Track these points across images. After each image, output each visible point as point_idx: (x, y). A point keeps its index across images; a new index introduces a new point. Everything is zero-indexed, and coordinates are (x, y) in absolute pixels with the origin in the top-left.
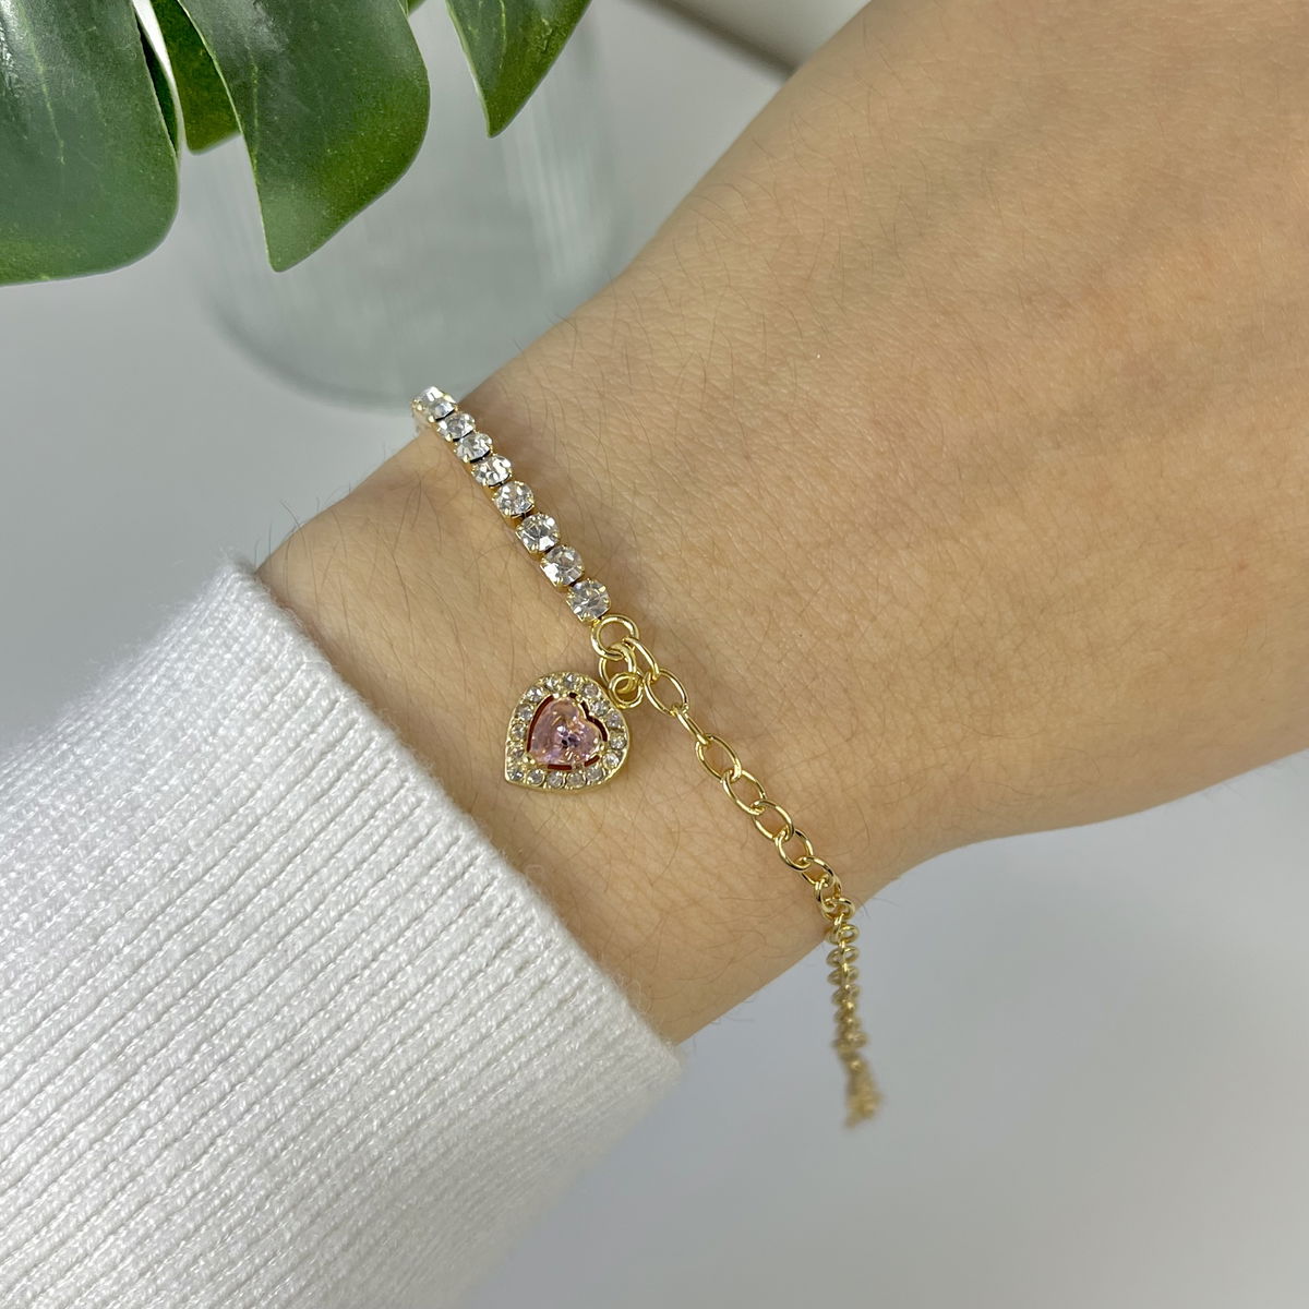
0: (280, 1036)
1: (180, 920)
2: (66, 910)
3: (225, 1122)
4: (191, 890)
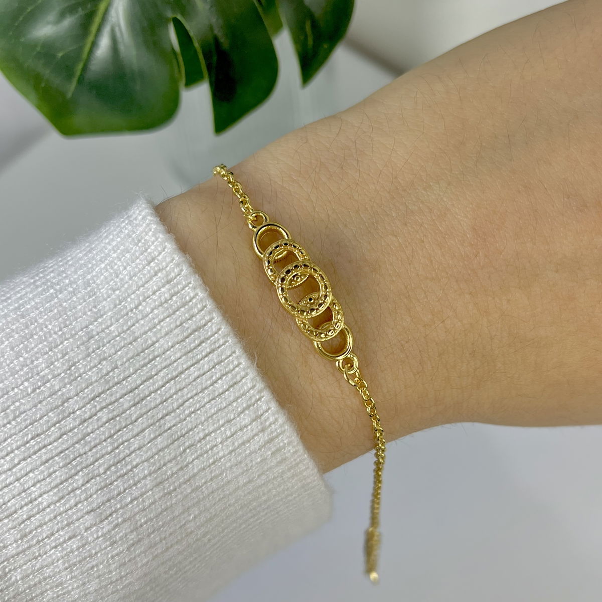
0: (152, 469)
1: (108, 401)
2: (48, 385)
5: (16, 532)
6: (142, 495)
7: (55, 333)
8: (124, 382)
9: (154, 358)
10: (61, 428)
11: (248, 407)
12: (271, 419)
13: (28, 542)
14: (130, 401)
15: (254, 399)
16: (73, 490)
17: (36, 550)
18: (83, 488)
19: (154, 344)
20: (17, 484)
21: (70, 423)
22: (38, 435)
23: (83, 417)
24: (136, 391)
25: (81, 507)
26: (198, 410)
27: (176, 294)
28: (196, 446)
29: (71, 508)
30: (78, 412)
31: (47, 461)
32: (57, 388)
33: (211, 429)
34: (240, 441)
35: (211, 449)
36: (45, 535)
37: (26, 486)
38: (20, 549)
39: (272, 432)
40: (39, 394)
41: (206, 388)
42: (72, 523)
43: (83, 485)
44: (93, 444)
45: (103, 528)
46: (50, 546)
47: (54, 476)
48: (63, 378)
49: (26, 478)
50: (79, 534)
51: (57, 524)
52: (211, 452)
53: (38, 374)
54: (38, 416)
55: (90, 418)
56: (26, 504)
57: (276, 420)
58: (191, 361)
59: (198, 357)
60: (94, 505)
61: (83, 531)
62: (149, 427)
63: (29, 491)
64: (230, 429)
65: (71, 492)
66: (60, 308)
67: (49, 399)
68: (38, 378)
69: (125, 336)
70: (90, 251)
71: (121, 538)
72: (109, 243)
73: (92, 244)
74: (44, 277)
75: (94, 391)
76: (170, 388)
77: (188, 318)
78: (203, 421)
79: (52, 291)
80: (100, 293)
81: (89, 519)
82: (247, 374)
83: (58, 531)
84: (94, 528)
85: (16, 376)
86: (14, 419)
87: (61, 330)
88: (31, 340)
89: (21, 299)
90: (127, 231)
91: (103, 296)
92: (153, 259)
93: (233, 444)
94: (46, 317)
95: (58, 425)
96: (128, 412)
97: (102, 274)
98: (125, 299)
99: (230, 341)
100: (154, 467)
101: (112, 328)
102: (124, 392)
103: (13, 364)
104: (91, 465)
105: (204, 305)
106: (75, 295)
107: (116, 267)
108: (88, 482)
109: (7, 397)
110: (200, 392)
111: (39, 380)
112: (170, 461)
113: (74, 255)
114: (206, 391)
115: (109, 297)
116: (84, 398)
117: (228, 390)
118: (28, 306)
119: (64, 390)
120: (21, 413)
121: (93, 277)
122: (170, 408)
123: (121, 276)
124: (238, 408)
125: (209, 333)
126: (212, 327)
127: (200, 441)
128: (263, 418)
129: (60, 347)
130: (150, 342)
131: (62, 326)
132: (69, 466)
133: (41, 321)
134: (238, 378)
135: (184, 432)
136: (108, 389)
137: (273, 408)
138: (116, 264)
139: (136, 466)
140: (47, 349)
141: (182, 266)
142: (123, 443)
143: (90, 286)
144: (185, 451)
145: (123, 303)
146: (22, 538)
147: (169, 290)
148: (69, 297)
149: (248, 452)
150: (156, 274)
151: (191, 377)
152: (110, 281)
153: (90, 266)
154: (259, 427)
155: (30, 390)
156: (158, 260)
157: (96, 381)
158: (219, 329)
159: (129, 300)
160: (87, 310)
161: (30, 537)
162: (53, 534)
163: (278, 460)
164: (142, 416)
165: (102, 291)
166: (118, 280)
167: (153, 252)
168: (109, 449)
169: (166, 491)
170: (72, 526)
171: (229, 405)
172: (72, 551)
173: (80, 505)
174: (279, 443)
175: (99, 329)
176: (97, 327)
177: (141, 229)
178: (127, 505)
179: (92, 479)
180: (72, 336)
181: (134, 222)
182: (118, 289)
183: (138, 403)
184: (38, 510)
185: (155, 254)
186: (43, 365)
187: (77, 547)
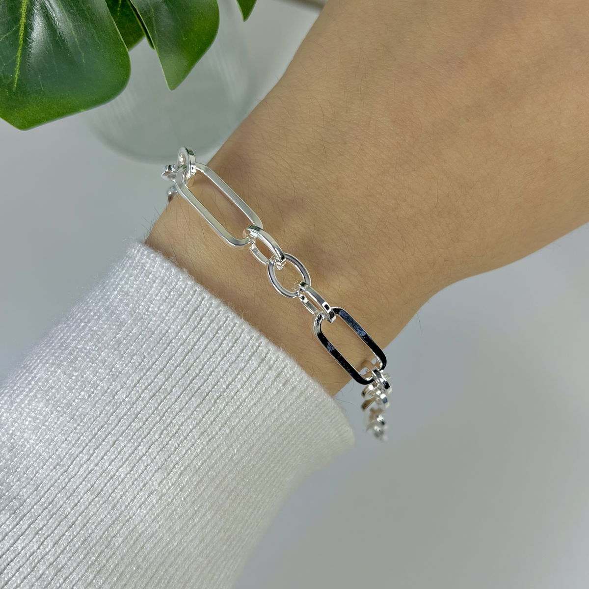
2: (99, 388)
3: (178, 458)
4: (148, 372)
8: (154, 366)
12: (274, 358)
15: (255, 348)
16: (140, 458)
18: (147, 454)
22: (102, 427)
29: (143, 472)
31: (114, 443)
32: (106, 388)
33: (230, 379)
40: (94, 397)
41: (216, 351)
43: (146, 452)
50: (155, 490)
53: (89, 383)
60: (160, 464)
61: (157, 486)
65: (139, 460)
68: (90, 386)
75: (133, 380)
78: (222, 376)
81: (159, 476)
88: (77, 362)
95: (114, 414)
96: (163, 387)
100: (196, 422)
104: (148, 435)
108: (149, 449)
110: (213, 355)
111: (91, 387)
117: (233, 346)
119: (112, 387)
122: (194, 375)
124: (245, 357)
129: (99, 359)
130: (164, 332)
132: (132, 441)
134: (238, 335)
135: (210, 388)
137: (271, 349)
139: (182, 425)
144: (215, 402)
146: (113, 509)
149: (264, 389)
157: (133, 372)
161: (118, 505)
162: (135, 497)
168: (158, 418)
174: (286, 375)
183: (169, 378)
187: (156, 501)
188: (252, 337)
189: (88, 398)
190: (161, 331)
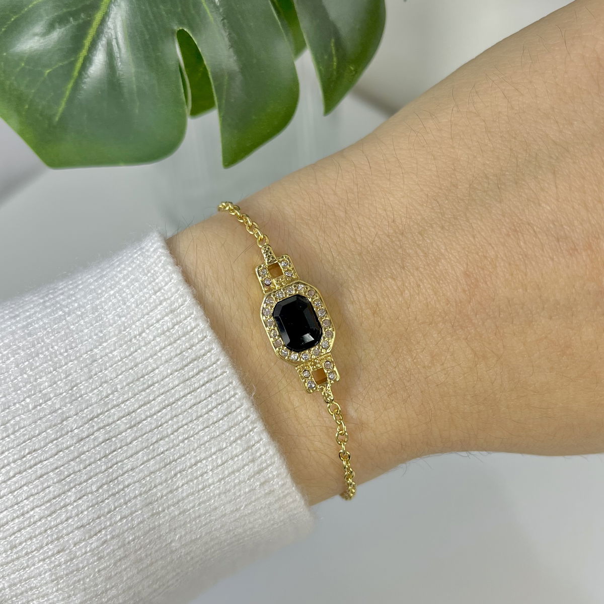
5: (6, 543)
6: (131, 514)
7: (61, 354)
8: (123, 405)
9: (153, 384)
10: (58, 445)
11: (241, 437)
12: (262, 450)
13: (16, 553)
14: (126, 424)
15: (246, 430)
16: (65, 506)
17: (24, 562)
18: (75, 504)
19: (154, 370)
20: (10, 496)
21: (67, 441)
23: (80, 436)
24: (133, 415)
25: (72, 522)
26: (191, 437)
27: (178, 323)
28: (187, 471)
29: (62, 523)
30: (76, 431)
31: (41, 476)
32: (58, 406)
33: (203, 455)
34: (230, 470)
35: (202, 475)
36: (34, 548)
37: (19, 499)
38: (10, 559)
39: (262, 463)
40: (39, 411)
41: (201, 416)
42: (62, 537)
43: (75, 501)
44: (87, 462)
45: (92, 543)
46: (39, 558)
47: (47, 491)
48: (65, 397)
49: (20, 491)
50: (68, 548)
51: (47, 538)
52: (202, 479)
54: (37, 432)
55: (88, 437)
56: (18, 517)
57: (267, 451)
58: (189, 389)
59: (196, 386)
60: (85, 521)
62: (142, 449)
63: (22, 504)
64: (222, 457)
66: (68, 331)
67: (49, 416)
69: (127, 361)
70: (101, 278)
71: (108, 554)
72: (120, 272)
73: (103, 270)
74: (53, 298)
75: (93, 412)
76: (166, 414)
77: (188, 347)
78: (195, 448)
79: (61, 313)
80: (107, 318)
82: (242, 405)
83: (47, 544)
84: (83, 544)
85: (19, 392)
86: (13, 433)
87: (66, 351)
89: (30, 318)
90: (138, 262)
91: (109, 321)
92: (160, 289)
93: (223, 472)
94: (53, 338)
95: (55, 442)
96: (124, 434)
97: (111, 301)
98: (130, 326)
99: (228, 372)
101: (115, 353)
102: (121, 415)
103: (16, 380)
105: (205, 335)
106: (82, 319)
107: (124, 295)
108: (79, 499)
109: (9, 412)
110: (195, 420)
112: (161, 484)
113: (85, 279)
114: (201, 419)
115: (115, 323)
116: (83, 417)
117: (222, 419)
118: (37, 326)
119: (65, 409)
120: (20, 428)
121: (101, 302)
123: (128, 304)
124: (231, 437)
125: (208, 363)
126: (210, 357)
127: (191, 467)
128: (254, 448)
131: (68, 347)
133: (48, 341)
134: (233, 408)
136: (107, 411)
138: (124, 292)
139: (128, 486)
140: (52, 369)
141: (186, 297)
142: (117, 463)
143: (97, 311)
145: (127, 330)
147: (172, 319)
148: (76, 321)
149: (237, 481)
150: (161, 304)
151: (187, 405)
152: (118, 308)
153: (100, 291)
154: (250, 457)
155: (31, 407)
156: (164, 290)
158: (218, 360)
159: (134, 326)
160: (93, 334)
163: (266, 491)
164: (136, 439)
165: (108, 316)
166: (125, 307)
167: (160, 283)
168: (103, 468)
169: (154, 511)
170: (62, 541)
171: (223, 433)
172: (60, 565)
173: (70, 521)
175: (103, 353)
176: (101, 351)
177: (152, 260)
178: (116, 523)
179: (84, 496)
180: (77, 358)
181: (147, 253)
182: (124, 316)
183: (135, 425)
184: (29, 523)
185: (162, 285)
186: (46, 384)
188: (249, 416)
189: (33, 409)
190: (146, 367)
